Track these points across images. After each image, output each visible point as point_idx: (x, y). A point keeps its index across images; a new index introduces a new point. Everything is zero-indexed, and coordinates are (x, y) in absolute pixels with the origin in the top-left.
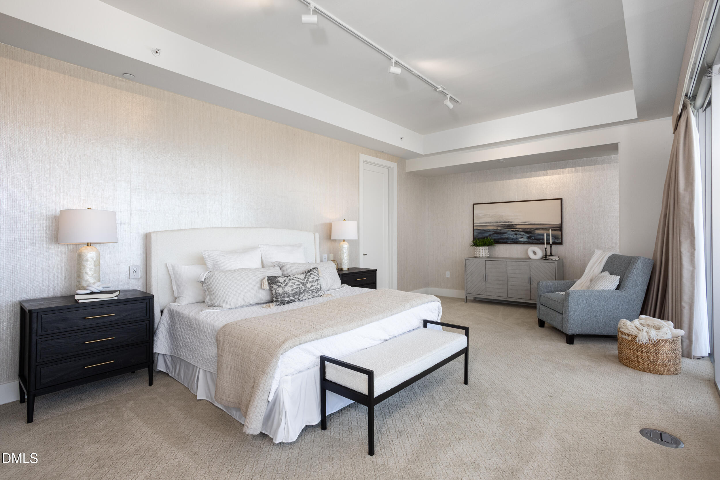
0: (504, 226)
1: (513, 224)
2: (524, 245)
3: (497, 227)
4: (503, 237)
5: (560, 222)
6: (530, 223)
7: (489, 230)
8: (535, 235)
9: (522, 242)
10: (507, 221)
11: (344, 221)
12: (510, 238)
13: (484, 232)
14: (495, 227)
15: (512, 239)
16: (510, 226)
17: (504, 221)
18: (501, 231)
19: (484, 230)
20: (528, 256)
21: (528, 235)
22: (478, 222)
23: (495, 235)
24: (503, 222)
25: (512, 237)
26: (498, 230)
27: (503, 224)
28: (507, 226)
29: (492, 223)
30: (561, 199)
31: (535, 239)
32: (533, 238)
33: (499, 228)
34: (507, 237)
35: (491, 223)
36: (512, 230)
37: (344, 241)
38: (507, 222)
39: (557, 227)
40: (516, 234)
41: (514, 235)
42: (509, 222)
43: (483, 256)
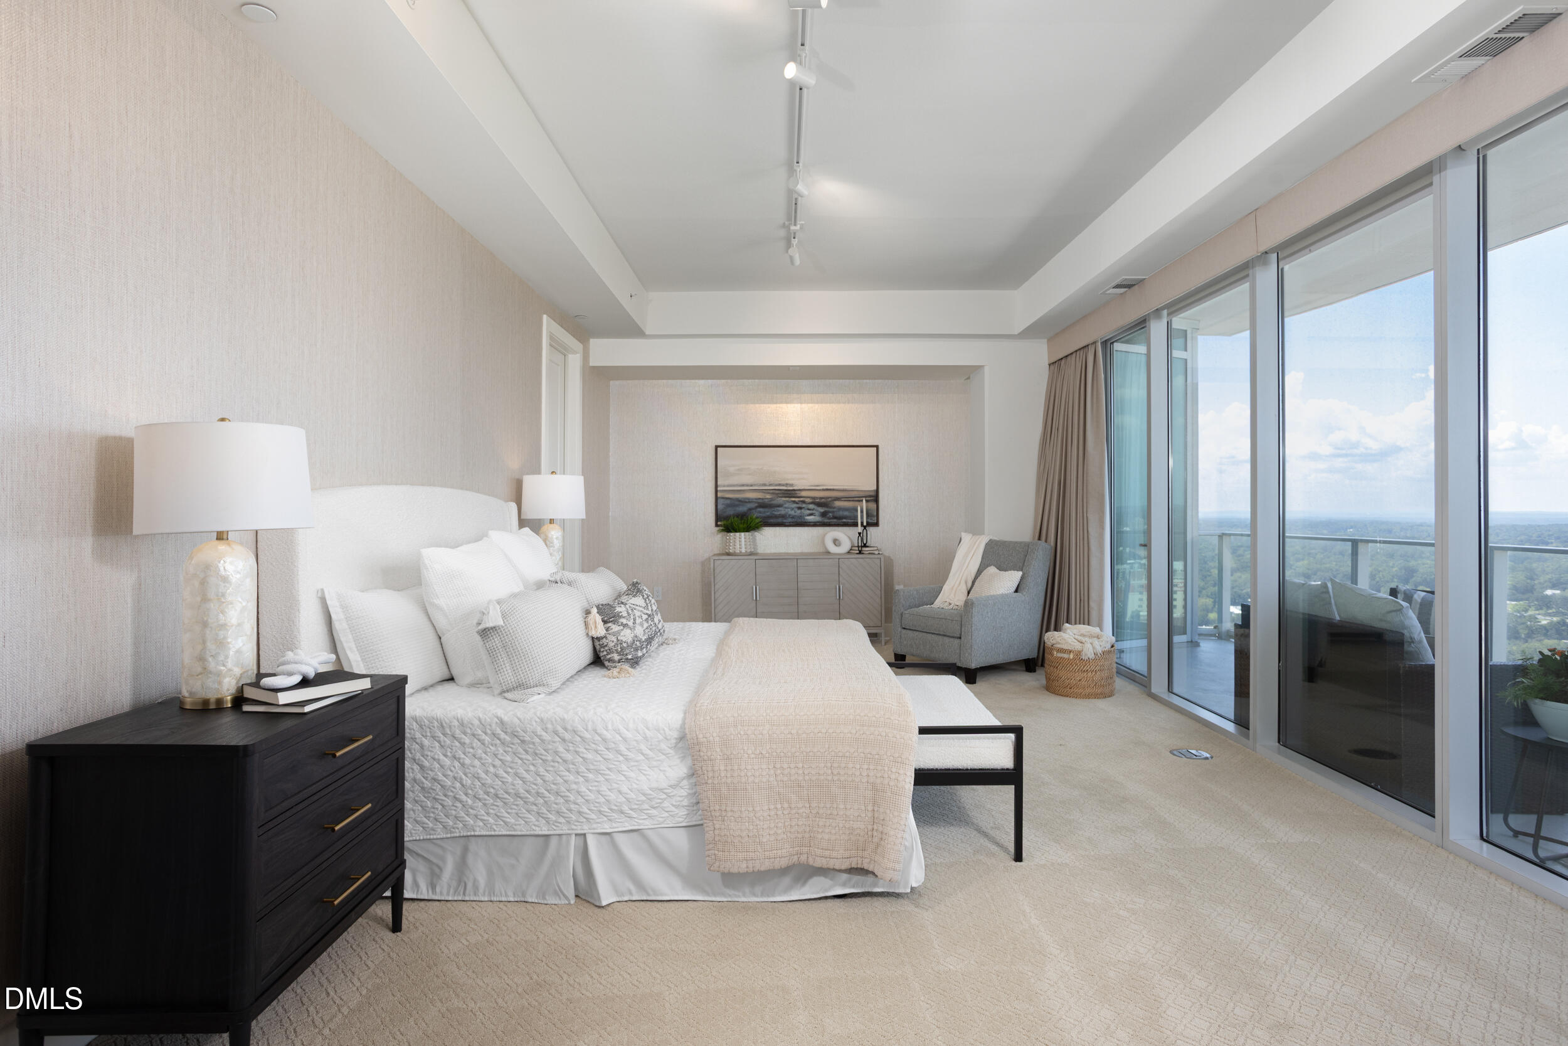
0: (777, 492)
1: (795, 488)
2: (814, 528)
3: (763, 494)
4: (776, 513)
5: (875, 488)
6: (825, 488)
7: (748, 499)
8: (835, 510)
9: (810, 522)
10: (782, 482)
11: (554, 476)
12: (790, 515)
13: (737, 503)
14: (761, 494)
15: (793, 518)
16: (790, 493)
17: (777, 483)
18: (773, 502)
19: (738, 500)
20: (826, 548)
21: (822, 510)
22: (727, 483)
23: (761, 510)
24: (776, 485)
25: (792, 513)
26: (766, 500)
27: (776, 488)
28: (783, 492)
29: (755, 485)
30: (877, 447)
31: (835, 518)
32: (830, 514)
33: (768, 496)
34: (783, 512)
35: (751, 486)
36: (793, 499)
37: (552, 521)
38: (783, 485)
39: (870, 496)
40: (800, 508)
41: (796, 510)
42: (787, 485)
43: (741, 552)
